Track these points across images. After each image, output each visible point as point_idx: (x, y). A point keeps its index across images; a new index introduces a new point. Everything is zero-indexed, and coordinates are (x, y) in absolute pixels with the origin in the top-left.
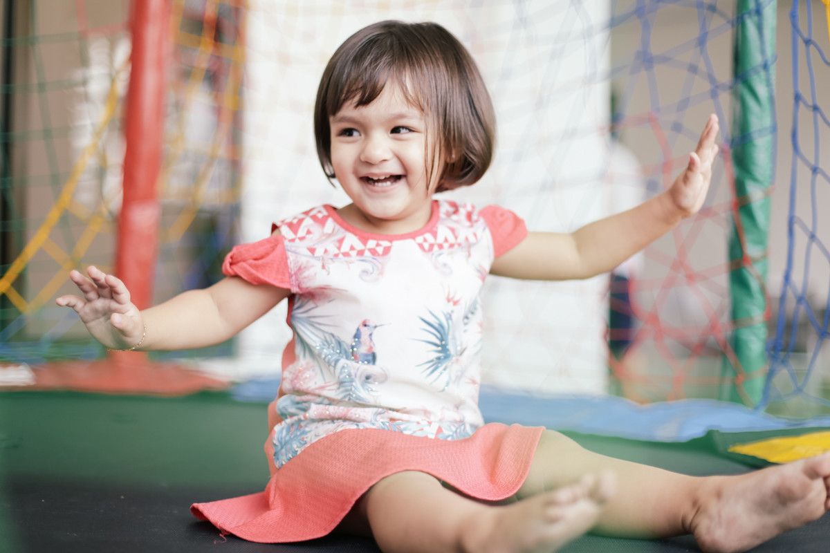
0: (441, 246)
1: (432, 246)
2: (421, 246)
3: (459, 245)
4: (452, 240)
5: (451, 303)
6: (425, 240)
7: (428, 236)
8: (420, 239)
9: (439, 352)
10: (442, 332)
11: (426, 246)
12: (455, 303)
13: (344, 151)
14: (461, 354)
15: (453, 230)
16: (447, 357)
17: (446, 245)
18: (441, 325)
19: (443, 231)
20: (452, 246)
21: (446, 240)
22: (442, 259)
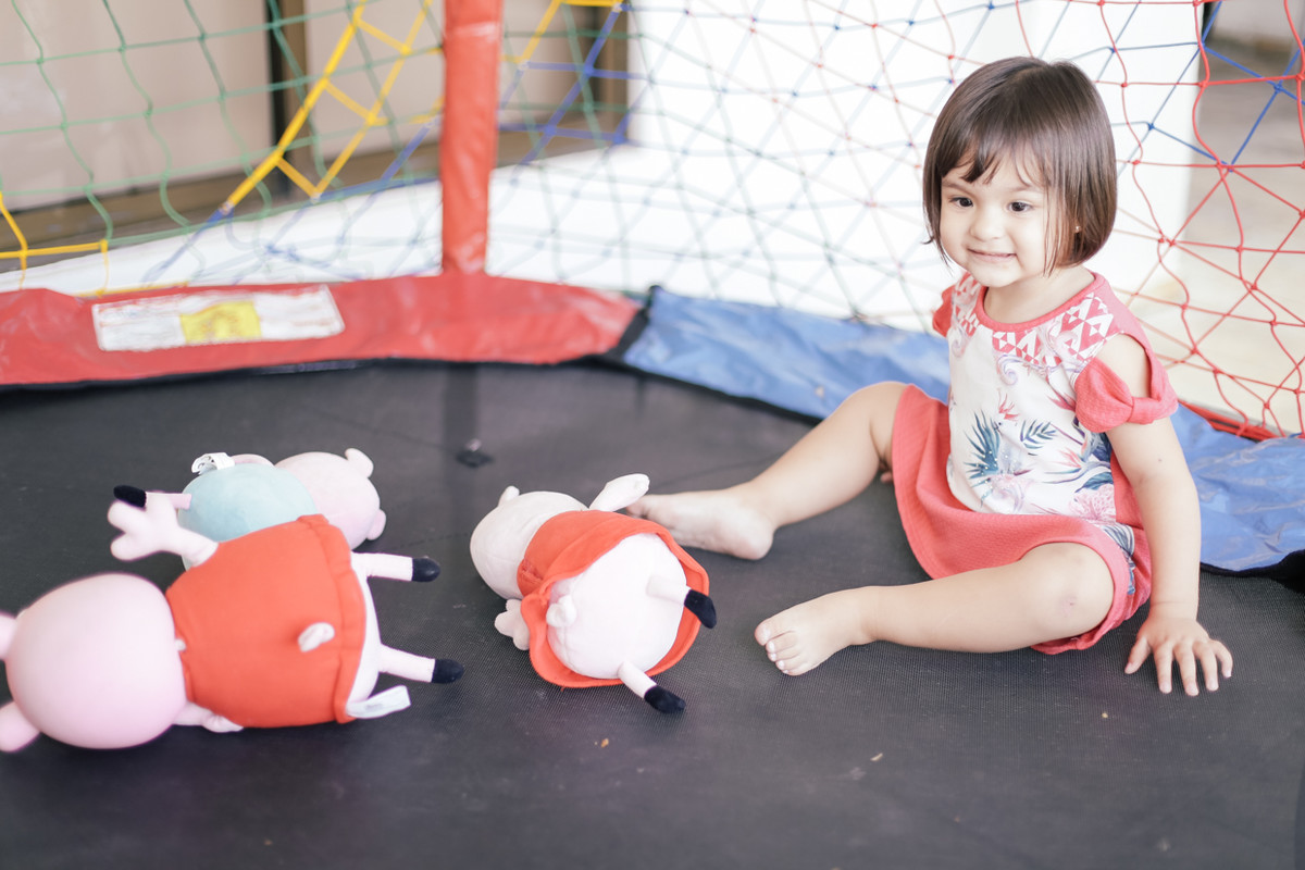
0: (1019, 353)
1: (1009, 347)
2: (996, 342)
3: (1036, 362)
4: (1031, 352)
5: (1003, 415)
6: (1005, 338)
7: (1011, 337)
8: (999, 335)
9: (983, 460)
10: (988, 438)
11: (1002, 344)
12: (1008, 417)
13: (955, 219)
14: (1017, 474)
15: (1038, 343)
16: (993, 468)
17: (1024, 354)
18: (987, 430)
19: (1029, 339)
20: (1028, 358)
21: (1025, 349)
22: (1010, 366)
